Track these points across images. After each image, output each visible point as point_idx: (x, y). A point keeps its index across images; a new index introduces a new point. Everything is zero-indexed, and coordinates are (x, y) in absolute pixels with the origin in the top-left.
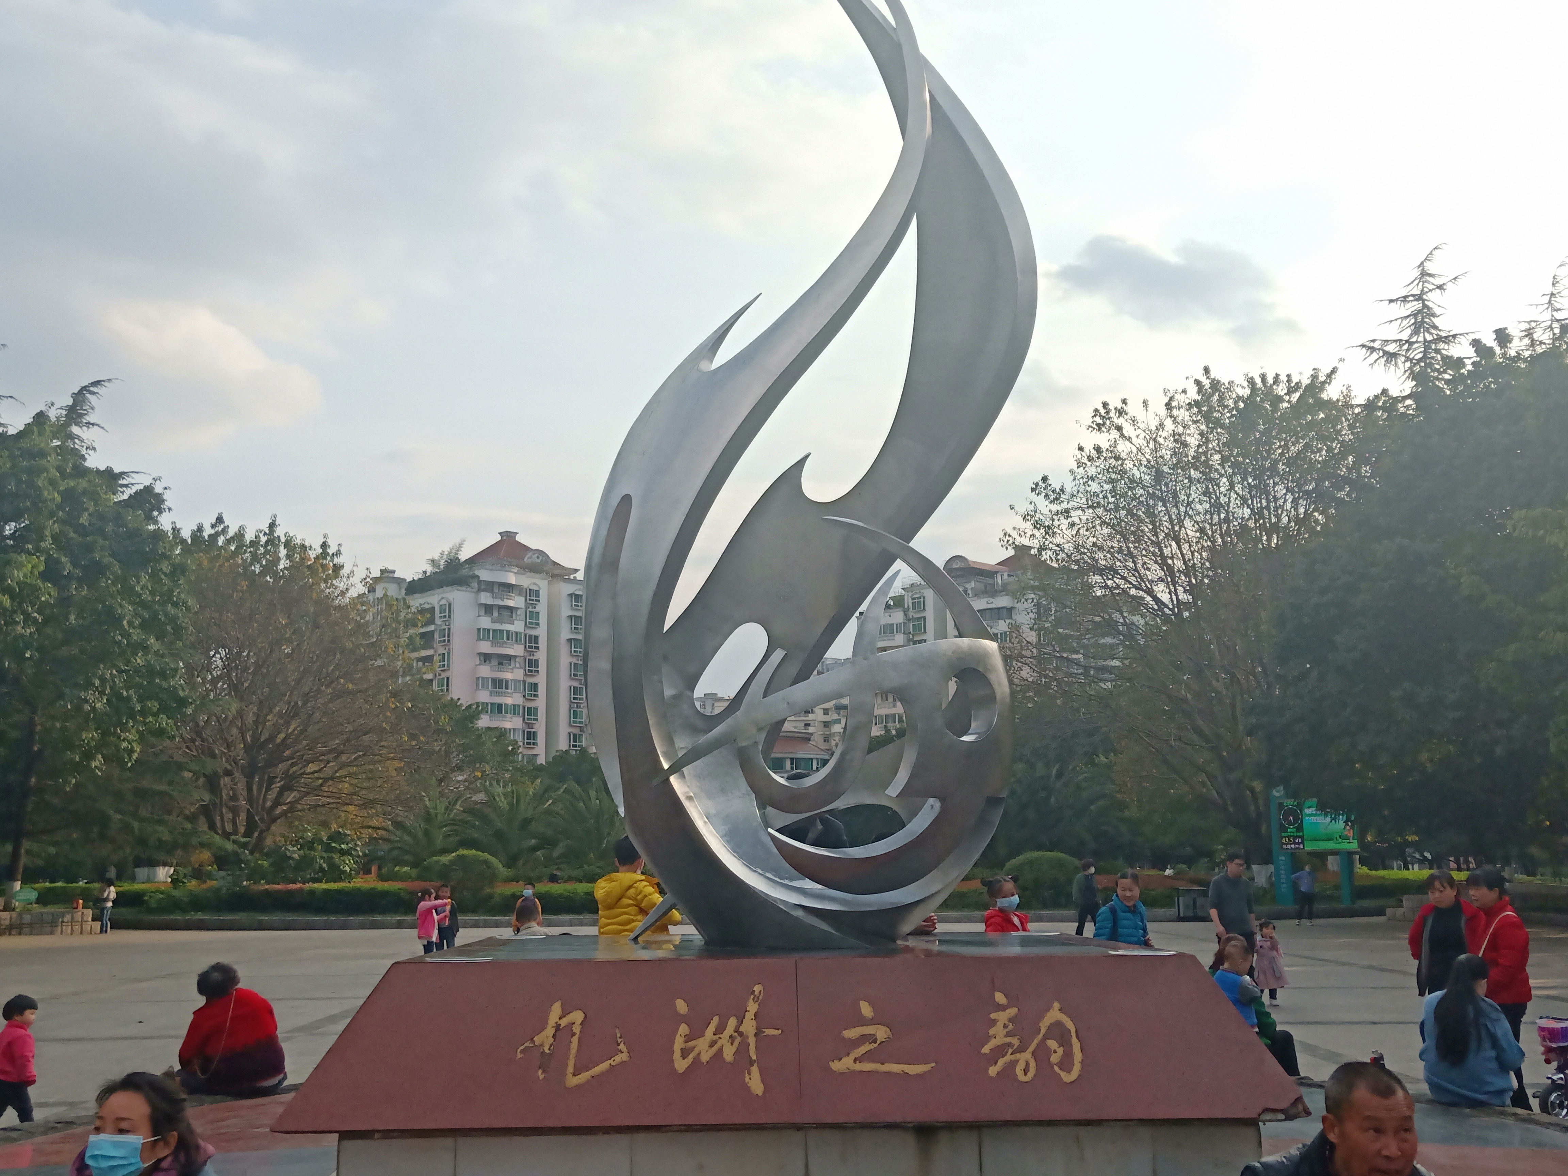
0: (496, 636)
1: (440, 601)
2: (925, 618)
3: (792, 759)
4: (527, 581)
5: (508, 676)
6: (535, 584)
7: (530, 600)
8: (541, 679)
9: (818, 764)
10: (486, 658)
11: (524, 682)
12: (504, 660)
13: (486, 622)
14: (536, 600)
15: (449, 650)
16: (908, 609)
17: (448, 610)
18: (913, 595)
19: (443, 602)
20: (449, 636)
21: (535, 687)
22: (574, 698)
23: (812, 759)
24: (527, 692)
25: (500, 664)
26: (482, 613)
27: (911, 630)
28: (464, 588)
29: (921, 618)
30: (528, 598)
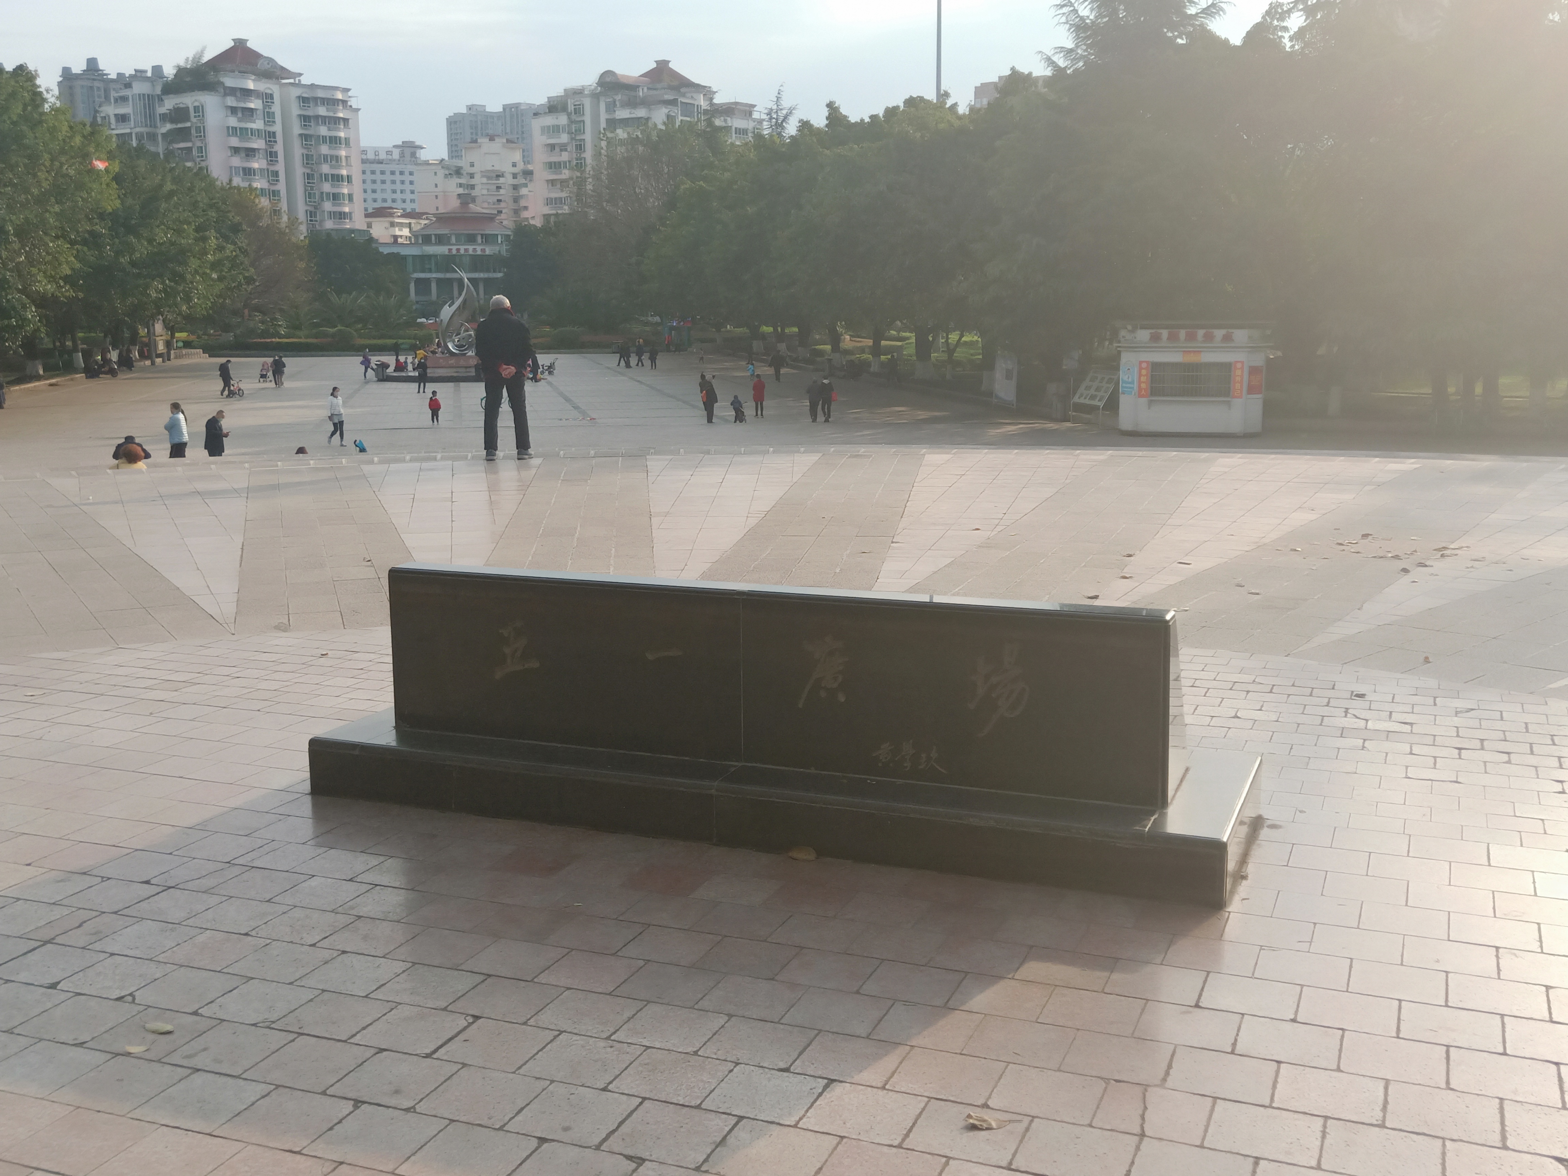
0: (243, 133)
1: (194, 102)
2: (583, 121)
3: (482, 235)
4: (262, 86)
5: (256, 165)
6: (270, 89)
7: (266, 102)
8: (280, 167)
9: (502, 238)
10: (236, 150)
11: (268, 170)
12: (250, 153)
13: (233, 122)
14: (271, 102)
15: (206, 144)
16: (571, 113)
17: (199, 110)
18: (574, 102)
19: (196, 104)
20: (204, 133)
21: (276, 174)
22: (308, 183)
23: (497, 235)
24: (270, 178)
25: (247, 155)
26: (229, 113)
27: (574, 131)
28: (213, 93)
29: (580, 121)
30: (265, 100)
